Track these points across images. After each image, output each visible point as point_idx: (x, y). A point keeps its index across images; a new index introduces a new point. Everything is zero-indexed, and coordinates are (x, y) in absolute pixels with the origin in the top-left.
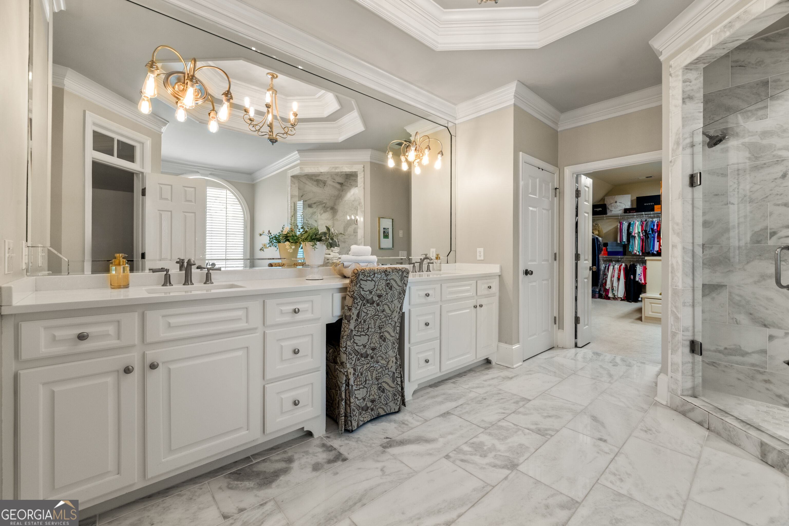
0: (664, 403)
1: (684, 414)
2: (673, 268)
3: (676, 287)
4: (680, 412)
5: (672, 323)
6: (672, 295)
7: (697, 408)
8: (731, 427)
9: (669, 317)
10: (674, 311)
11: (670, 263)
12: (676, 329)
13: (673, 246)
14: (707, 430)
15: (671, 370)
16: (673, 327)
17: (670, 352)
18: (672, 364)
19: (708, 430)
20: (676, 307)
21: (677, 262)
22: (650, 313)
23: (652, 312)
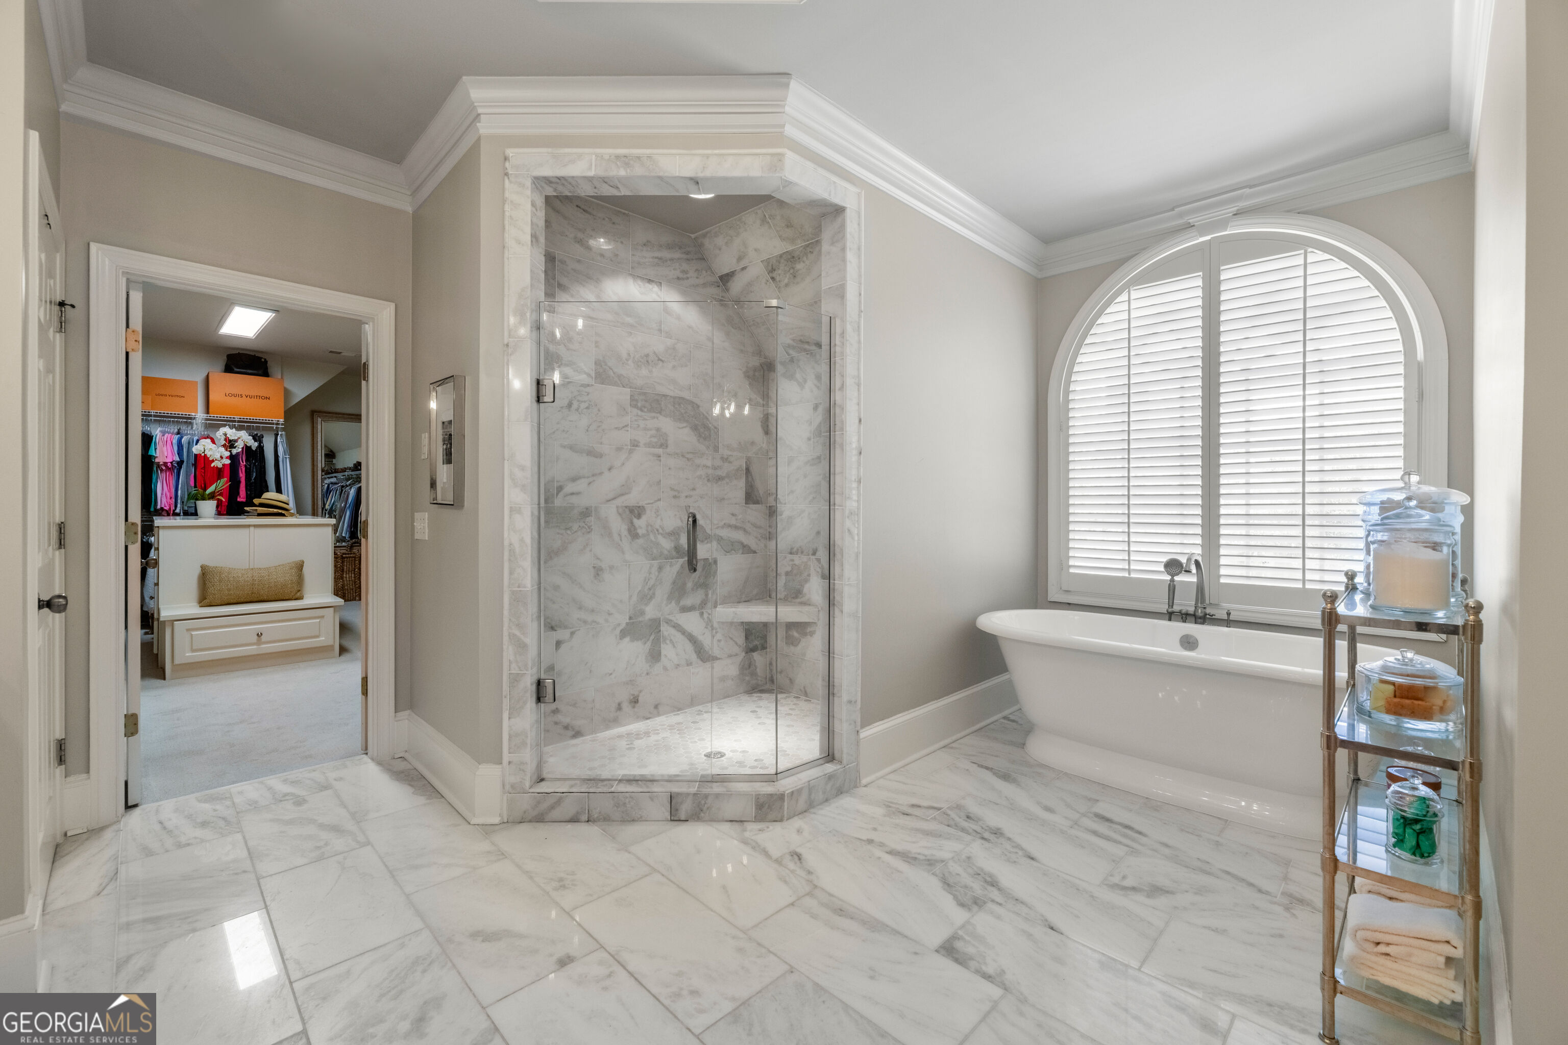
0: (496, 820)
1: (539, 819)
2: (512, 551)
3: (519, 587)
4: (530, 821)
5: (512, 658)
6: (510, 604)
7: (567, 796)
8: (627, 798)
9: (505, 647)
10: (515, 635)
11: (506, 543)
12: (520, 668)
13: (512, 510)
14: (586, 823)
15: (510, 748)
16: (514, 665)
17: (506, 715)
18: (510, 737)
19: (590, 823)
20: (519, 626)
21: (522, 540)
22: (187, 654)
23: (193, 651)
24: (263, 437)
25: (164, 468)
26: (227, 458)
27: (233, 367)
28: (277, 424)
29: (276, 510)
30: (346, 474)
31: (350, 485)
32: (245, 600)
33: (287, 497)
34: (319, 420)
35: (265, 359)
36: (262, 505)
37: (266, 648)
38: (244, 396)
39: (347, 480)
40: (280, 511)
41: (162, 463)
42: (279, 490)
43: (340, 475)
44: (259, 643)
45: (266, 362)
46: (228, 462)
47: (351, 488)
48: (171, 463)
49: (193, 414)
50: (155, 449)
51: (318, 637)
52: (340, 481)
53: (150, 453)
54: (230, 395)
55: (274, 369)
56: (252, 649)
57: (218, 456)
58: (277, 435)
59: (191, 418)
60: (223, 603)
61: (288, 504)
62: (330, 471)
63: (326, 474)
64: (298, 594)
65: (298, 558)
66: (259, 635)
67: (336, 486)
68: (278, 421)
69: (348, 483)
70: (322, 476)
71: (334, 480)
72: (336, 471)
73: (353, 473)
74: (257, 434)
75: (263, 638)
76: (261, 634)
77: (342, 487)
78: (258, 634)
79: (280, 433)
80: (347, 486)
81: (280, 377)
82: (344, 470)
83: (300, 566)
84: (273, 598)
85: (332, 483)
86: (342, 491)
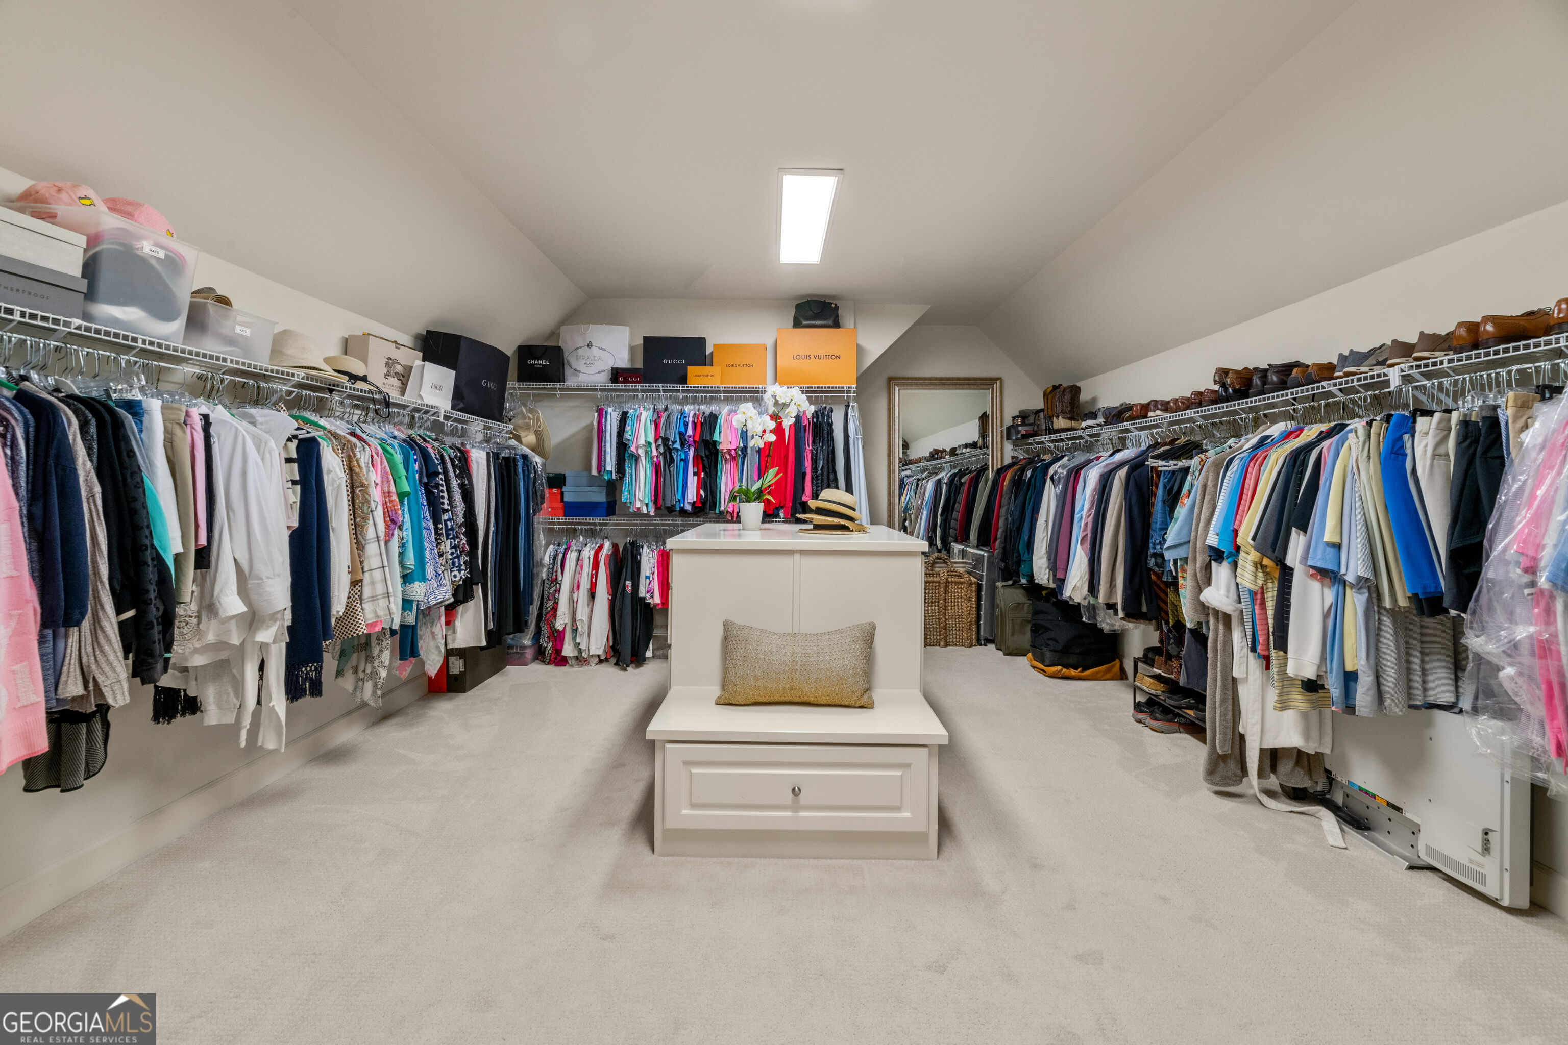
22: (684, 812)
23: (694, 806)
24: (832, 412)
25: (728, 457)
26: (771, 432)
27: (801, 319)
28: (849, 392)
29: (836, 521)
30: (921, 464)
31: (926, 478)
32: (781, 699)
33: (859, 499)
34: (897, 389)
35: (836, 305)
36: (820, 511)
37: (810, 819)
38: (812, 357)
39: (923, 471)
40: (843, 522)
41: (725, 451)
42: (849, 489)
43: (912, 467)
44: (796, 807)
45: (837, 308)
46: (772, 438)
47: (928, 481)
48: (735, 450)
49: (760, 386)
50: (720, 433)
51: (898, 809)
52: (916, 473)
53: (714, 439)
54: (798, 357)
55: (847, 320)
56: (782, 818)
57: (759, 430)
58: (847, 406)
59: (757, 392)
60: (747, 702)
61: (854, 510)
62: (906, 463)
63: (904, 465)
64: (865, 698)
65: (865, 620)
66: (796, 792)
67: (911, 479)
68: (849, 388)
69: (924, 476)
70: (899, 467)
71: (908, 473)
72: (911, 462)
73: (928, 463)
74: (825, 408)
75: (804, 798)
76: (799, 789)
77: (918, 480)
78: (794, 790)
79: (851, 404)
80: (923, 479)
81: (852, 326)
82: (919, 461)
83: (868, 637)
84: (823, 701)
85: (906, 476)
86: (918, 485)
